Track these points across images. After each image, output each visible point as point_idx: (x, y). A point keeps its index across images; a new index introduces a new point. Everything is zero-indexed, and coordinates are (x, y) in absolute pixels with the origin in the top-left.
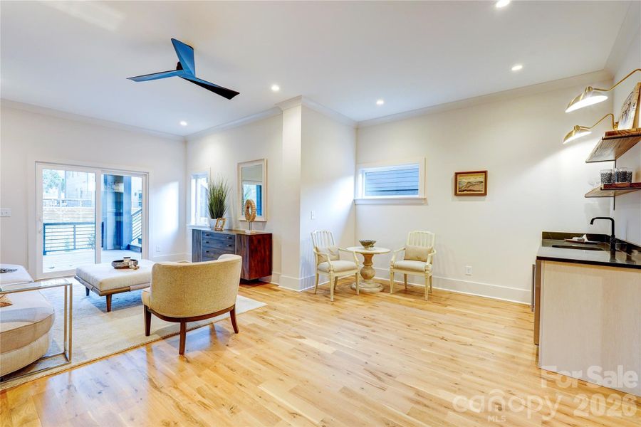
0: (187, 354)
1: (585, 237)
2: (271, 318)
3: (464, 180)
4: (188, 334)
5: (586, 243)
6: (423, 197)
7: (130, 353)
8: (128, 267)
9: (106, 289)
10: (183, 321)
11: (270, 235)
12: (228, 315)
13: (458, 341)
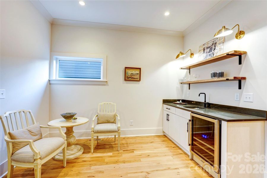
1: (181, 101)
3: (130, 72)
6: (105, 80)
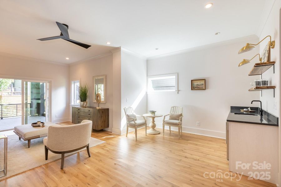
0: (64, 169)
1: (249, 109)
2: (106, 149)
3: (195, 83)
4: (65, 159)
5: (250, 112)
7: (37, 169)
8: (39, 126)
9: (28, 137)
10: (63, 153)
11: (108, 109)
12: (86, 148)
13: (193, 158)
